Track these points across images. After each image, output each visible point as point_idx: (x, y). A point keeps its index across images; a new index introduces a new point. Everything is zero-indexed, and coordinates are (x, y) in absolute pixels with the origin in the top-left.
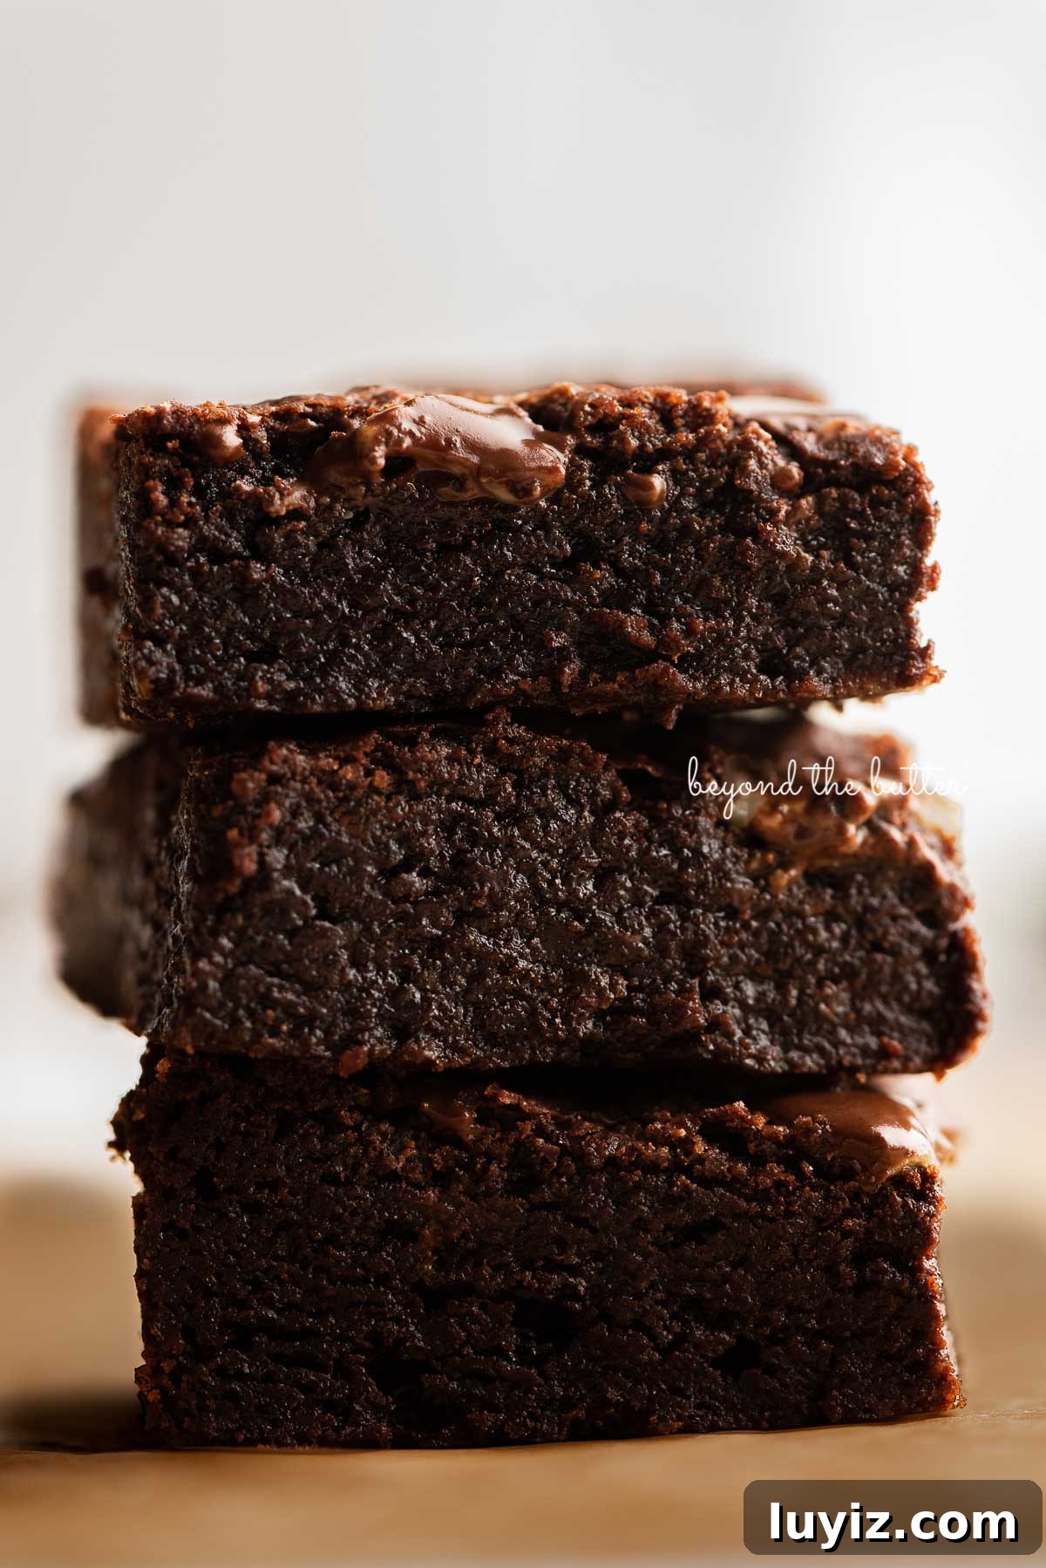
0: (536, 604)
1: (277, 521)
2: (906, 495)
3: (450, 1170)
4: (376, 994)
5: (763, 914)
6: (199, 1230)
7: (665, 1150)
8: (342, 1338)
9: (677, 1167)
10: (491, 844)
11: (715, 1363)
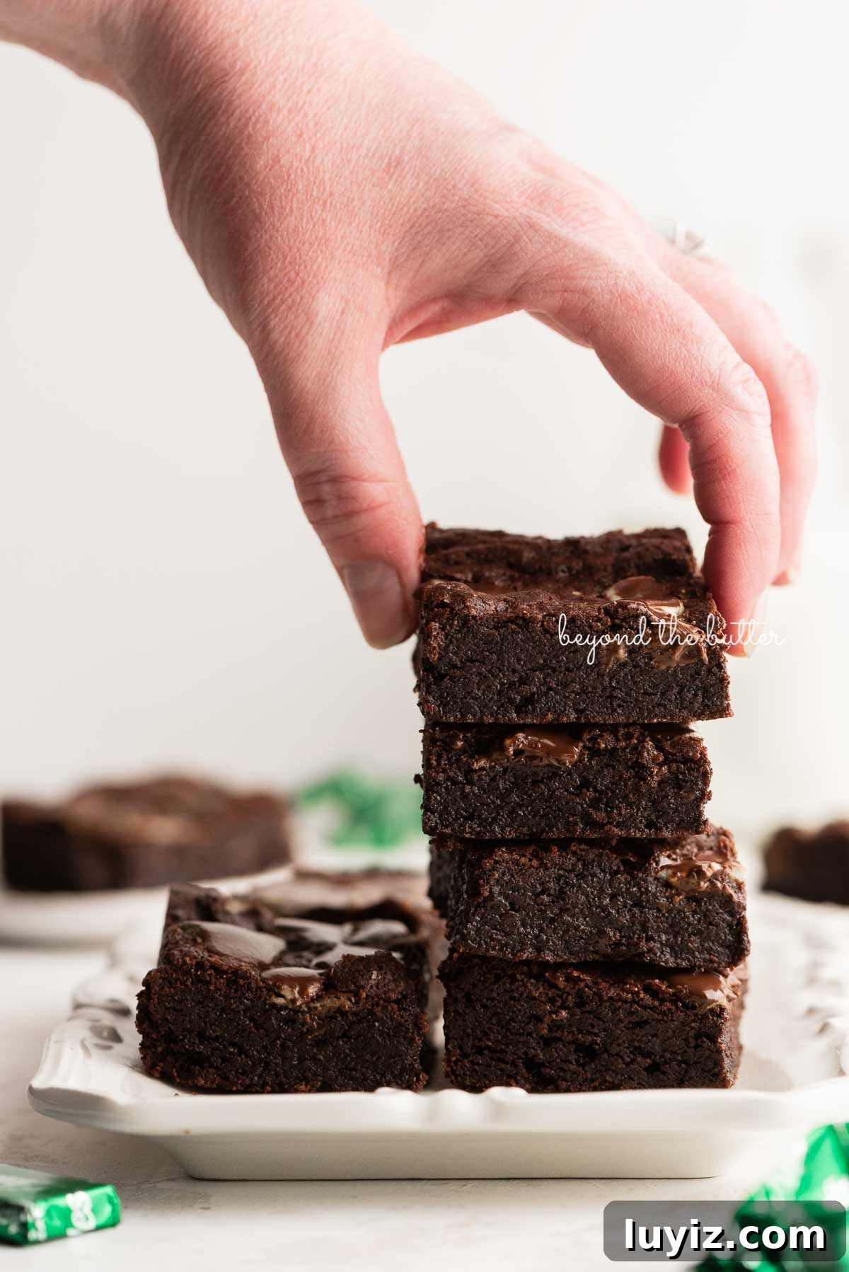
0: (567, 803)
1: (475, 771)
2: (700, 767)
3: (554, 997)
4: (530, 937)
5: (670, 911)
6: (466, 1013)
7: (630, 995)
8: (514, 1053)
9: (634, 1002)
10: (573, 886)
11: (644, 1069)
